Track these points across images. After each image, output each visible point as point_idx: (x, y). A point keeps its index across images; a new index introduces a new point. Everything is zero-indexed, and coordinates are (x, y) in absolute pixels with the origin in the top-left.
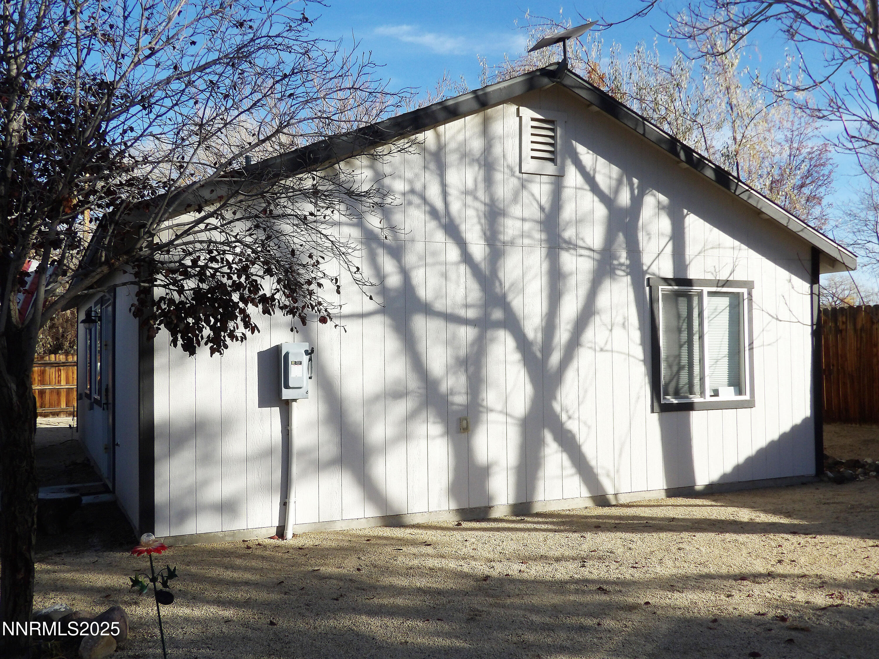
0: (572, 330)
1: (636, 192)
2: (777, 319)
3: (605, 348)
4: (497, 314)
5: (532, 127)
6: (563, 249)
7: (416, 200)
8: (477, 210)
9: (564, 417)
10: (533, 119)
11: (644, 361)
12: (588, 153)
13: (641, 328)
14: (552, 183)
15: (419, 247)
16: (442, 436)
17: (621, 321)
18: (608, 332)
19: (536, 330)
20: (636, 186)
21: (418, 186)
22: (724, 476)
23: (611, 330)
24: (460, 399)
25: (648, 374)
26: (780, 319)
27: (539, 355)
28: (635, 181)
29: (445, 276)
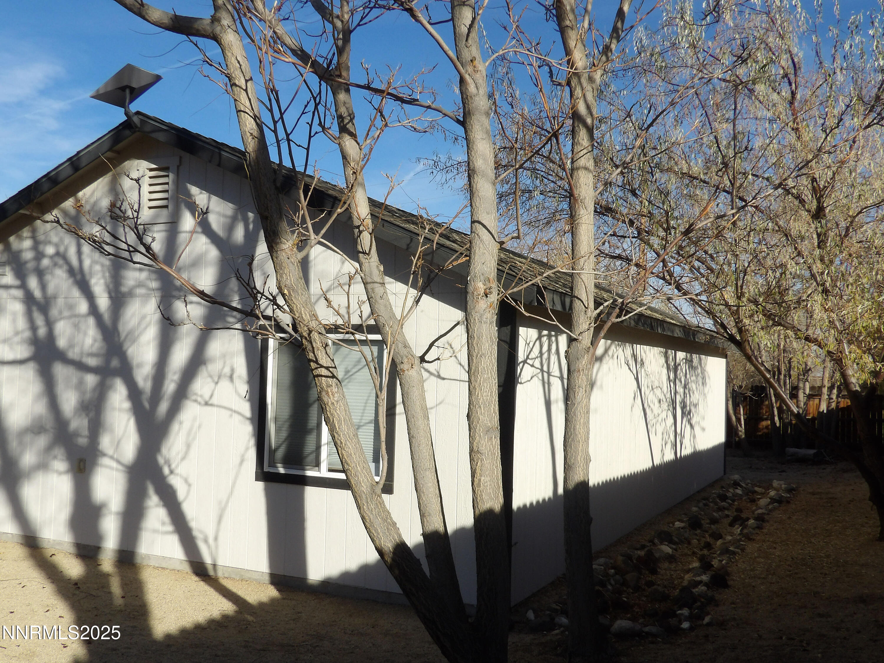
0: (178, 381)
1: (251, 226)
2: (439, 376)
3: (210, 402)
4: (115, 363)
5: (150, 177)
6: (174, 297)
7: (61, 262)
8: (103, 265)
9: (166, 471)
10: (151, 170)
11: (251, 419)
12: (201, 193)
13: (250, 382)
14: (166, 231)
15: (60, 301)
16: (67, 472)
17: (228, 374)
18: (212, 385)
19: (145, 380)
20: (251, 220)
21: (62, 249)
22: (346, 575)
23: (217, 383)
24: (83, 441)
25: (254, 435)
26: (442, 375)
27: (147, 405)
28: (251, 215)
29: (76, 326)
